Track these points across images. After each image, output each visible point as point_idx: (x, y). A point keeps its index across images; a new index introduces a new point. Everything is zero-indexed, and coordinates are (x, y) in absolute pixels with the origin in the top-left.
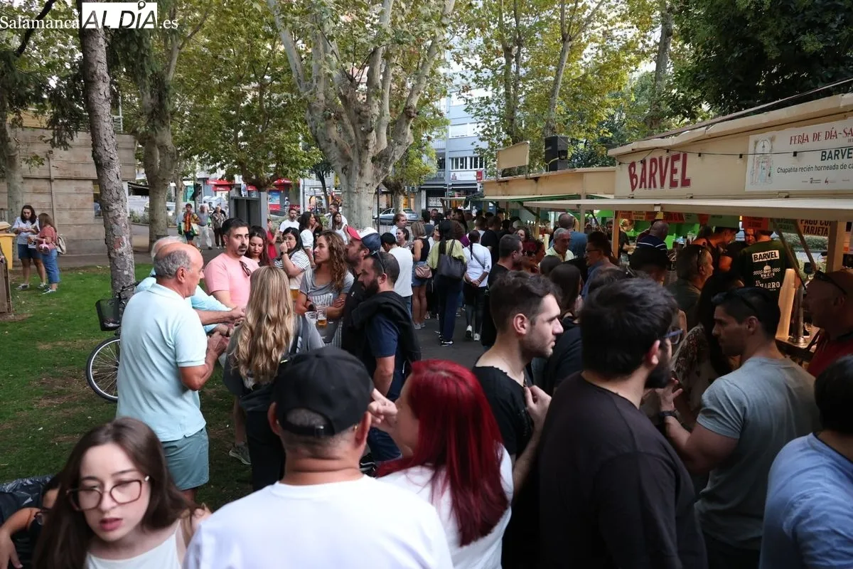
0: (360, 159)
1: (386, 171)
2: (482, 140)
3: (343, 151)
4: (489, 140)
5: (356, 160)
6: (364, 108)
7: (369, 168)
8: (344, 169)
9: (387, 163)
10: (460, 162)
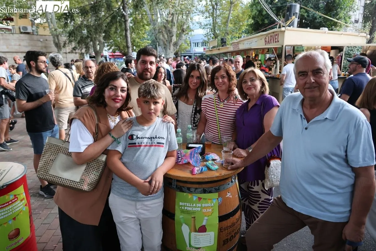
0: (169, 45)
1: (177, 48)
2: (205, 37)
3: (164, 42)
4: (207, 37)
5: (168, 45)
6: (171, 29)
7: (172, 47)
8: (165, 48)
9: (177, 46)
10: (197, 44)
